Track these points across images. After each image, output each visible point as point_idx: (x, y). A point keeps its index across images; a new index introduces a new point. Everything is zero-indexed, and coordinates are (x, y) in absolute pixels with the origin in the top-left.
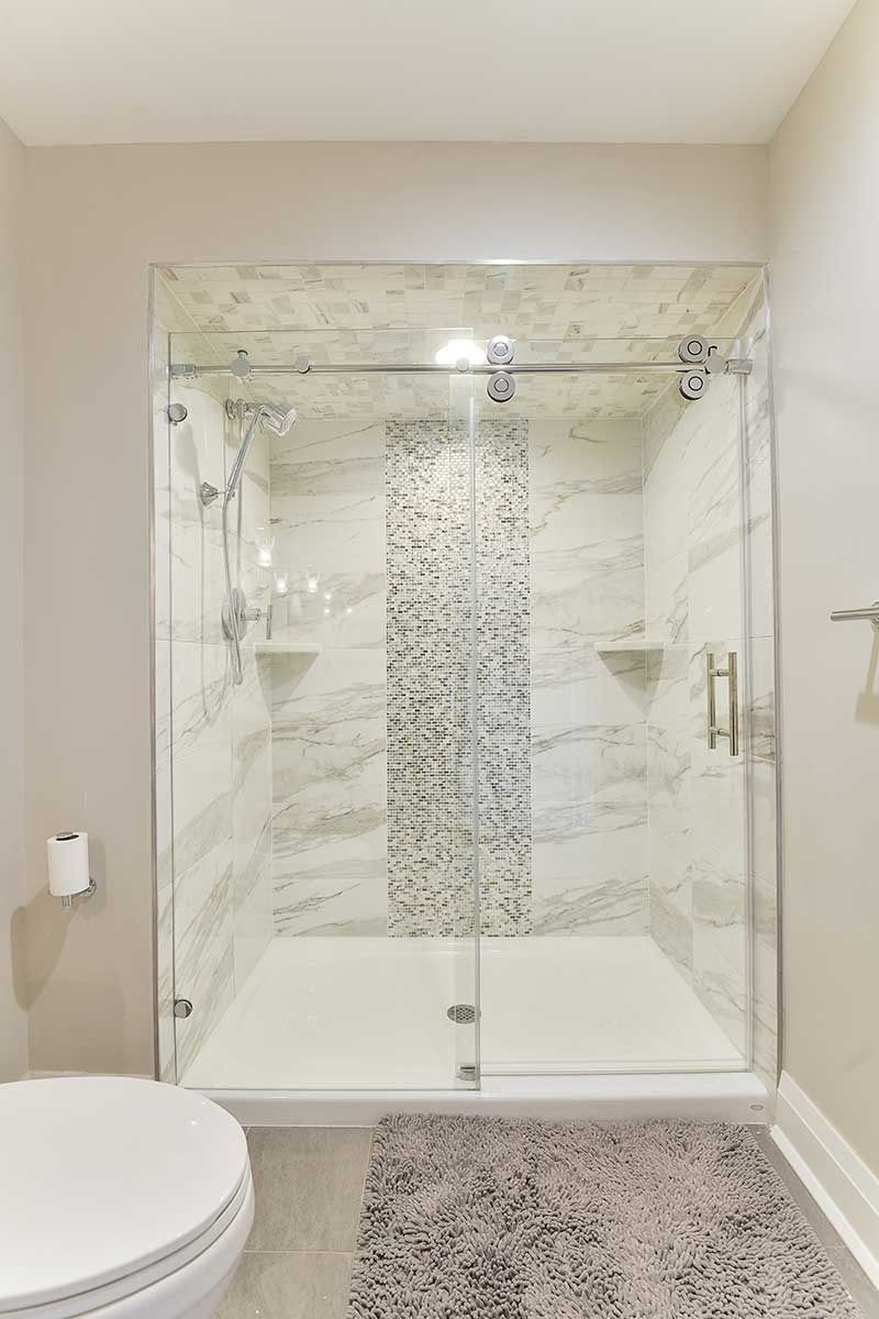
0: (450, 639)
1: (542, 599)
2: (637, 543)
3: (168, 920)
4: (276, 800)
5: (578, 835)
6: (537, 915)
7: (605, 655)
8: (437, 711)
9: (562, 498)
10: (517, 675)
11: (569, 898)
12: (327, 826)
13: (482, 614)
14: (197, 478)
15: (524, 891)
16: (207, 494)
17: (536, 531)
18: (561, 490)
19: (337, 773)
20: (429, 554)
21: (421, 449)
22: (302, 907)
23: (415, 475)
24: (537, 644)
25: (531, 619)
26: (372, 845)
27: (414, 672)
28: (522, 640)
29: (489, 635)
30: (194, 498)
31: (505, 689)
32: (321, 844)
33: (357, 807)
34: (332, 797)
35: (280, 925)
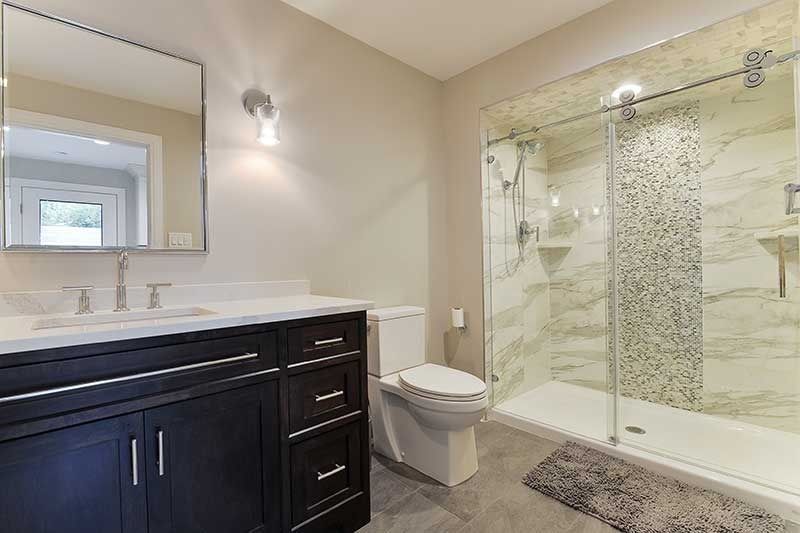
0: (645, 237)
1: (711, 209)
2: (793, 163)
3: (490, 345)
4: (552, 317)
5: (740, 357)
6: (707, 401)
7: (763, 241)
8: (638, 276)
9: (726, 143)
10: (692, 256)
11: (733, 396)
12: (575, 331)
13: (667, 221)
14: (502, 179)
15: (698, 385)
16: (507, 185)
17: (705, 168)
18: (726, 138)
19: (582, 307)
20: (633, 192)
21: (626, 135)
22: (564, 368)
23: (623, 150)
24: (707, 237)
25: (702, 221)
26: (600, 344)
27: (624, 255)
28: (695, 234)
29: (672, 233)
30: (501, 188)
31: (683, 264)
32: (574, 340)
33: (592, 323)
34: (579, 317)
35: (556, 375)
